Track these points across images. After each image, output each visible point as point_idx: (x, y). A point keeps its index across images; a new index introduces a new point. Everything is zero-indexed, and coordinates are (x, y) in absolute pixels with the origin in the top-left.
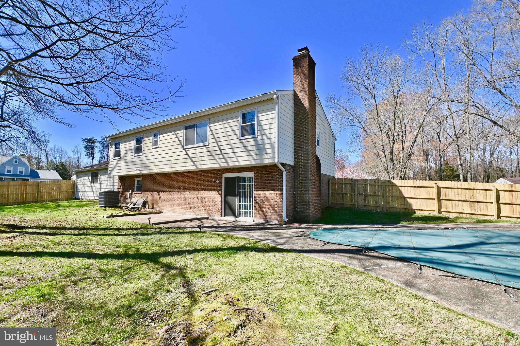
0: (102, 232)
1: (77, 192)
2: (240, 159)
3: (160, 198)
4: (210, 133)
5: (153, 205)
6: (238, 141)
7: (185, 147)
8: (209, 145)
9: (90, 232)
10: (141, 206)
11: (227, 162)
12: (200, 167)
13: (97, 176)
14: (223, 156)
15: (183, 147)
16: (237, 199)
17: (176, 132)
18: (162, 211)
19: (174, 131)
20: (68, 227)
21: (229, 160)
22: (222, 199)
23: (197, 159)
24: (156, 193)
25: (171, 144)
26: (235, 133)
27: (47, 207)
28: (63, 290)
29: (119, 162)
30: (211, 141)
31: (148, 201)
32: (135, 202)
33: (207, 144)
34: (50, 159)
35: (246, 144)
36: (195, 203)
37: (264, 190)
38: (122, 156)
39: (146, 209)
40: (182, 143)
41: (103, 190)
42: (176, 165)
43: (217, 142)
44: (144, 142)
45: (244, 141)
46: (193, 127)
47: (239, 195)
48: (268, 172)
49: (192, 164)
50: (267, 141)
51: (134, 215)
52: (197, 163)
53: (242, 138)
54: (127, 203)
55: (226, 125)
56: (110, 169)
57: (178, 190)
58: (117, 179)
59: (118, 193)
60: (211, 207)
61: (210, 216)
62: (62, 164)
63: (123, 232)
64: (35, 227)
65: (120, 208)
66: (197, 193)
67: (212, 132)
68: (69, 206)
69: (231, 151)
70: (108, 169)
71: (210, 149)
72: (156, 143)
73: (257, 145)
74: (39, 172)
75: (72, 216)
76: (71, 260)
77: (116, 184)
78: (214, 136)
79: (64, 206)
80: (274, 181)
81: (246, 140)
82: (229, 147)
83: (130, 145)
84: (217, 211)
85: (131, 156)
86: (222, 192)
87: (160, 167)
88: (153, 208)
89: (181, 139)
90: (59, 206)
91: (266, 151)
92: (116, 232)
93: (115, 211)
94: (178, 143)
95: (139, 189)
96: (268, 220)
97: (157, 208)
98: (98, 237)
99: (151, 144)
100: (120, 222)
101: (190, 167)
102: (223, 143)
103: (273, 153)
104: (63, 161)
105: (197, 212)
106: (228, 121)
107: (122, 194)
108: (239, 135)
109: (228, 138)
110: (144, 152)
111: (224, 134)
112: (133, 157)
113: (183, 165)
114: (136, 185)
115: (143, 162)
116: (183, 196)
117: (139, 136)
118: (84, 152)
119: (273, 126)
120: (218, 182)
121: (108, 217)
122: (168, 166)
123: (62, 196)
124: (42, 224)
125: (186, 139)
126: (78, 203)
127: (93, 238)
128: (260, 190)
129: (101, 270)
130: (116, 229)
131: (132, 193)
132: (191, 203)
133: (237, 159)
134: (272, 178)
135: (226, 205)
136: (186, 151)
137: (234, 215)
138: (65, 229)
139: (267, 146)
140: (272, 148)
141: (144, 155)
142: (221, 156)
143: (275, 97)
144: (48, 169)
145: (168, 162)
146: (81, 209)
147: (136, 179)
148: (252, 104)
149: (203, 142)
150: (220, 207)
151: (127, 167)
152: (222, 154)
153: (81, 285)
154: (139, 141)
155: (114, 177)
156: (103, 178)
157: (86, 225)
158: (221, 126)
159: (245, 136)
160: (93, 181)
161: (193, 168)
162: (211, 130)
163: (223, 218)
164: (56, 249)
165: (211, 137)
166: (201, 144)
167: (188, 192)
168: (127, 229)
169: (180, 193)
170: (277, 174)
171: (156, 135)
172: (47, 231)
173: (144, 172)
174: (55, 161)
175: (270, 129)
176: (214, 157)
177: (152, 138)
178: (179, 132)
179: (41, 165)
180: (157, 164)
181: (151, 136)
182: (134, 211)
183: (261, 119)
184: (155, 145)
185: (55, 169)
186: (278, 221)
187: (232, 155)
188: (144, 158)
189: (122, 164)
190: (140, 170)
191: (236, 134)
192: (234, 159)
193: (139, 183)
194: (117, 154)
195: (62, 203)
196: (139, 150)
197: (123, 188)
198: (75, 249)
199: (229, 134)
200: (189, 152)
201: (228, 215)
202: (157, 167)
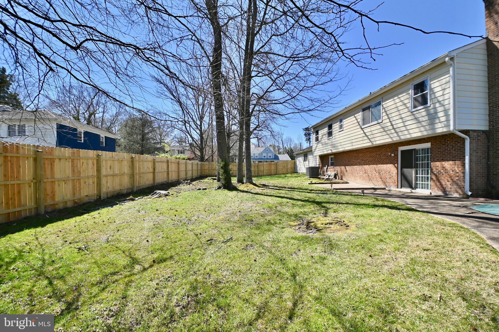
0: (302, 191)
1: (297, 168)
2: (411, 131)
3: (346, 171)
4: (383, 111)
5: (342, 177)
6: (409, 114)
7: (363, 127)
8: (382, 122)
9: (296, 190)
10: (333, 177)
11: (398, 136)
12: (374, 143)
13: (307, 156)
14: (395, 131)
15: (361, 127)
16: (413, 171)
17: (356, 115)
18: (348, 182)
19: (354, 115)
20: (287, 187)
21: (400, 134)
22: (398, 171)
23: (372, 136)
24: (344, 167)
25: (352, 126)
26: (406, 106)
27: (280, 177)
28: (276, 207)
29: (318, 145)
30: (384, 118)
31: (337, 174)
32: (329, 174)
33: (380, 121)
34: (284, 146)
35: (418, 116)
36: (374, 175)
37: (443, 160)
38: (319, 140)
39: (336, 180)
40: (360, 124)
41: (310, 166)
42: (356, 144)
43: (389, 118)
44: (333, 128)
45: (415, 113)
46: (368, 108)
47: (416, 167)
48: (448, 141)
49: (368, 141)
50: (440, 109)
51: (327, 183)
52: (372, 140)
53: (414, 110)
54: (325, 176)
55: (398, 101)
56: (313, 151)
57: (360, 164)
58: (318, 157)
59: (318, 168)
60: (388, 179)
61: (386, 186)
62: (291, 150)
63: (312, 192)
64: (273, 186)
65: (319, 178)
66: (375, 166)
67: (385, 110)
68: (291, 177)
69: (401, 125)
70: (312, 151)
71: (383, 126)
72: (341, 127)
73: (429, 114)
74: (279, 156)
75: (291, 182)
76: (282, 199)
77: (318, 161)
78: (386, 113)
79: (288, 177)
80: (455, 150)
81: (417, 112)
82: (400, 121)
83: (324, 131)
84: (393, 182)
85: (325, 139)
86: (398, 165)
87: (345, 146)
88: (342, 179)
89: (359, 120)
90: (286, 177)
91: (439, 120)
92: (309, 191)
93: (314, 181)
94: (357, 124)
95: (332, 164)
96: (448, 193)
97: (345, 179)
98: (298, 193)
99: (338, 128)
100: (314, 187)
101: (366, 144)
102: (395, 118)
103: (448, 120)
104: (292, 147)
105: (376, 183)
106: (400, 96)
107: (321, 169)
108: (410, 108)
109: (399, 113)
110: (333, 135)
111: (395, 110)
112: (326, 140)
113: (361, 142)
114: (330, 161)
115: (333, 143)
116: (363, 169)
117: (330, 123)
118: (304, 138)
119: (447, 91)
120: (393, 155)
121: (309, 184)
122: (350, 145)
123: (289, 171)
124: (276, 185)
125: (364, 120)
126: (295, 175)
127: (296, 193)
128: (438, 161)
129: (292, 204)
130: (310, 190)
131: (327, 168)
132: (370, 175)
133: (408, 132)
134: (453, 147)
135: (402, 176)
136: (363, 130)
137: (411, 187)
138: (285, 188)
139: (441, 114)
140: (447, 115)
141: (334, 138)
142: (393, 131)
143: (447, 59)
144: (284, 154)
145: (350, 142)
146: (296, 178)
147: (330, 157)
148: (423, 73)
149: (377, 120)
150: (396, 179)
151: (323, 148)
152: (394, 129)
153: (283, 207)
154: (330, 127)
155: (316, 156)
156: (310, 157)
157: (296, 187)
158: (393, 103)
159: (417, 107)
160: (305, 160)
161: (369, 144)
162: (384, 108)
163: (399, 189)
164: (278, 195)
165: (384, 114)
166: (376, 122)
167: (368, 166)
168: (316, 190)
169: (361, 166)
170: (458, 143)
171: (341, 121)
172: (277, 188)
173: (334, 151)
174: (287, 147)
175: (443, 95)
176: (387, 133)
177: (338, 123)
178: (357, 115)
179: (280, 151)
180: (342, 144)
181: (337, 122)
182: (328, 181)
183: (433, 86)
184: (340, 129)
185: (287, 153)
186: (460, 194)
187: (403, 129)
188: (334, 140)
189: (320, 145)
190: (331, 150)
191: (407, 108)
192: (406, 132)
193: (333, 160)
194: (317, 139)
195: (288, 175)
196: (330, 134)
197: (322, 164)
198: (286, 196)
199: (400, 108)
200: (365, 131)
201: (404, 187)
202: (342, 146)
